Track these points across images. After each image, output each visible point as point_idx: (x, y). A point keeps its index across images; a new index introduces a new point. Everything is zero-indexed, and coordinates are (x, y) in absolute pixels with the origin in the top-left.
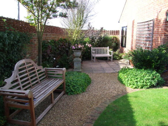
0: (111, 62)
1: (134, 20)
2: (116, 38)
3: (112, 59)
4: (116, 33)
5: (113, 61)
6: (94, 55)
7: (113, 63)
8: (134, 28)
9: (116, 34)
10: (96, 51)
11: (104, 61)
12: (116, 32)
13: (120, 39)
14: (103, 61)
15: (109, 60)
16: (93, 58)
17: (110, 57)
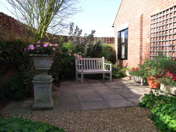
0: (110, 82)
1: (143, 14)
2: (110, 47)
3: (111, 78)
4: (109, 42)
5: (113, 81)
6: (80, 71)
7: (114, 83)
8: (143, 26)
9: (111, 43)
10: (83, 64)
11: (98, 81)
12: (109, 40)
13: (116, 49)
14: (96, 81)
15: (106, 79)
16: (80, 75)
17: (107, 74)
